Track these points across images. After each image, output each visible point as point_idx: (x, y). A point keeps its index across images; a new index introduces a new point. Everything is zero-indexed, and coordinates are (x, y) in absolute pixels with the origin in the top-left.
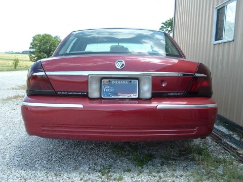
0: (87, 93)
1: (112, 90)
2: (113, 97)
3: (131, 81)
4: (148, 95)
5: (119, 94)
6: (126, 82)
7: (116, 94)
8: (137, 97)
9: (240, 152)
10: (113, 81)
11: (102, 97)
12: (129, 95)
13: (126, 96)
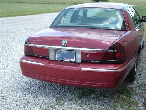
0: (48, 57)
1: (62, 56)
2: (62, 60)
3: (71, 52)
5: (65, 59)
8: (74, 61)
11: (56, 59)
12: (70, 60)
13: (68, 60)
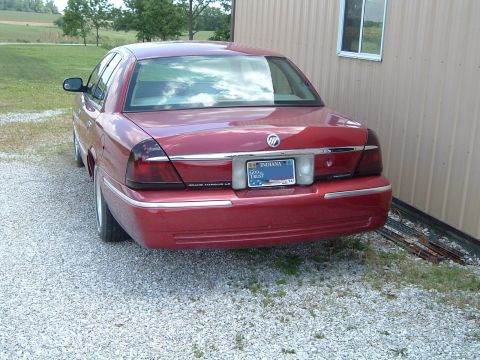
0: (231, 182)
1: (262, 176)
2: (263, 185)
3: (285, 162)
4: (309, 180)
5: (271, 181)
6: (278, 164)
7: (267, 181)
8: (293, 183)
9: (408, 241)
10: (263, 164)
11: (249, 186)
12: (284, 181)
13: (280, 183)
